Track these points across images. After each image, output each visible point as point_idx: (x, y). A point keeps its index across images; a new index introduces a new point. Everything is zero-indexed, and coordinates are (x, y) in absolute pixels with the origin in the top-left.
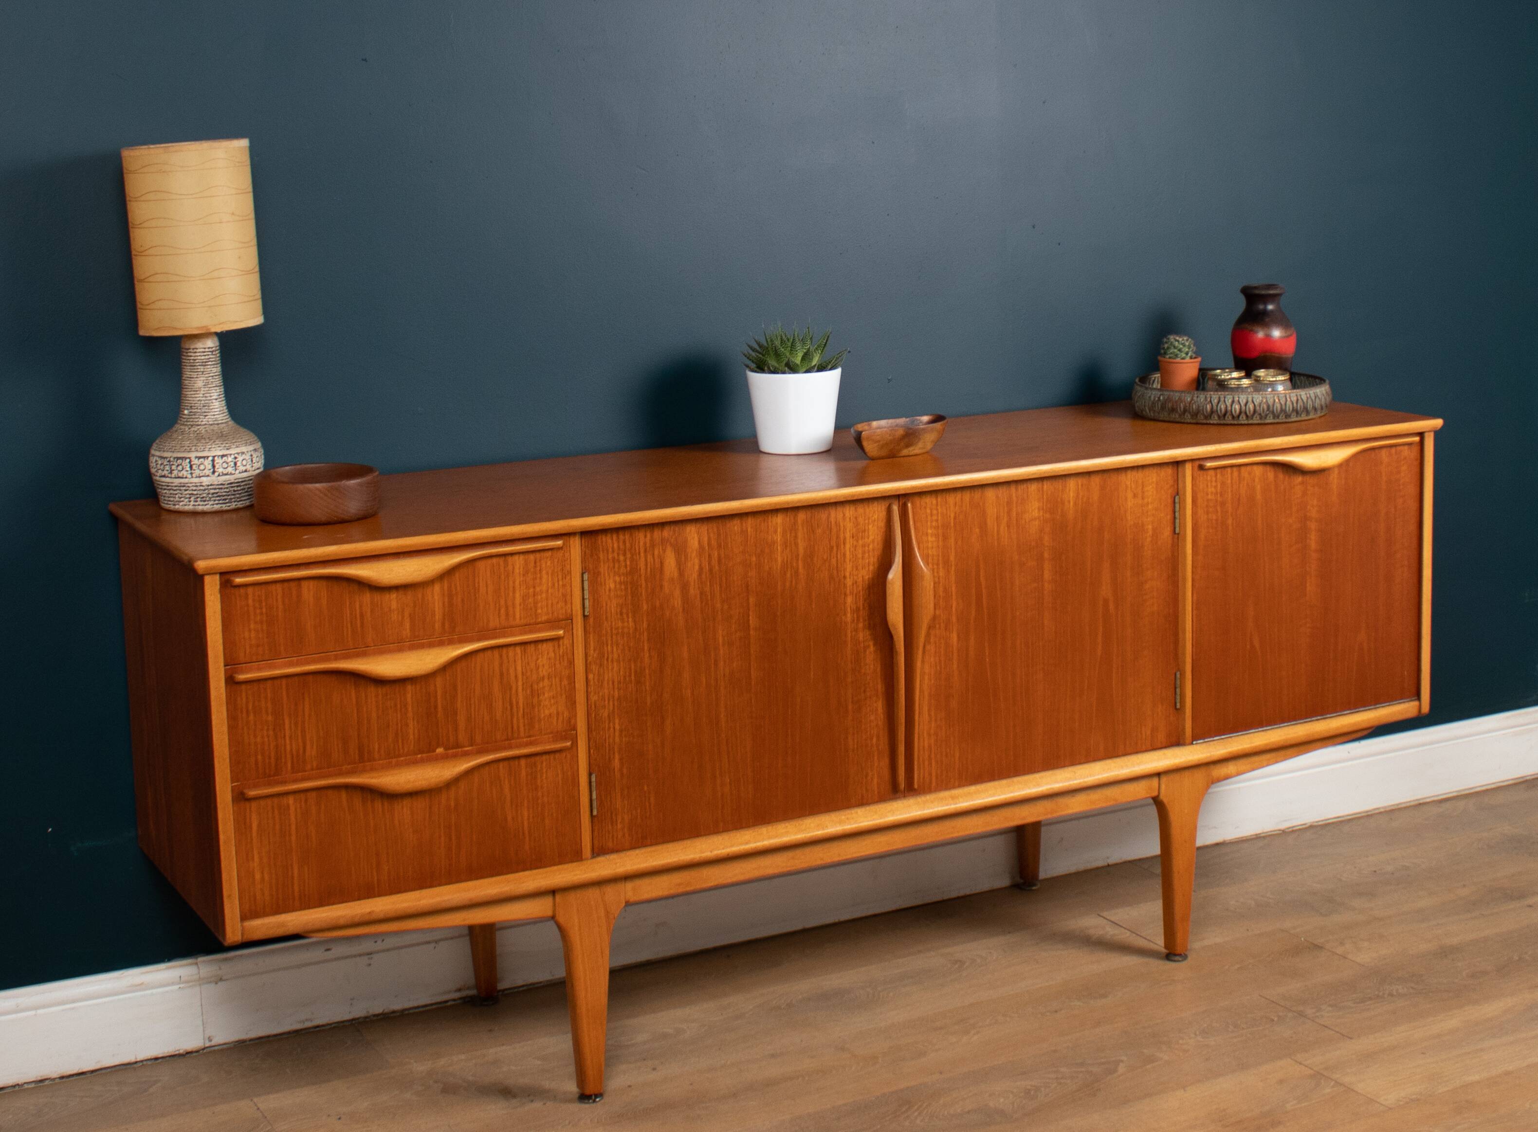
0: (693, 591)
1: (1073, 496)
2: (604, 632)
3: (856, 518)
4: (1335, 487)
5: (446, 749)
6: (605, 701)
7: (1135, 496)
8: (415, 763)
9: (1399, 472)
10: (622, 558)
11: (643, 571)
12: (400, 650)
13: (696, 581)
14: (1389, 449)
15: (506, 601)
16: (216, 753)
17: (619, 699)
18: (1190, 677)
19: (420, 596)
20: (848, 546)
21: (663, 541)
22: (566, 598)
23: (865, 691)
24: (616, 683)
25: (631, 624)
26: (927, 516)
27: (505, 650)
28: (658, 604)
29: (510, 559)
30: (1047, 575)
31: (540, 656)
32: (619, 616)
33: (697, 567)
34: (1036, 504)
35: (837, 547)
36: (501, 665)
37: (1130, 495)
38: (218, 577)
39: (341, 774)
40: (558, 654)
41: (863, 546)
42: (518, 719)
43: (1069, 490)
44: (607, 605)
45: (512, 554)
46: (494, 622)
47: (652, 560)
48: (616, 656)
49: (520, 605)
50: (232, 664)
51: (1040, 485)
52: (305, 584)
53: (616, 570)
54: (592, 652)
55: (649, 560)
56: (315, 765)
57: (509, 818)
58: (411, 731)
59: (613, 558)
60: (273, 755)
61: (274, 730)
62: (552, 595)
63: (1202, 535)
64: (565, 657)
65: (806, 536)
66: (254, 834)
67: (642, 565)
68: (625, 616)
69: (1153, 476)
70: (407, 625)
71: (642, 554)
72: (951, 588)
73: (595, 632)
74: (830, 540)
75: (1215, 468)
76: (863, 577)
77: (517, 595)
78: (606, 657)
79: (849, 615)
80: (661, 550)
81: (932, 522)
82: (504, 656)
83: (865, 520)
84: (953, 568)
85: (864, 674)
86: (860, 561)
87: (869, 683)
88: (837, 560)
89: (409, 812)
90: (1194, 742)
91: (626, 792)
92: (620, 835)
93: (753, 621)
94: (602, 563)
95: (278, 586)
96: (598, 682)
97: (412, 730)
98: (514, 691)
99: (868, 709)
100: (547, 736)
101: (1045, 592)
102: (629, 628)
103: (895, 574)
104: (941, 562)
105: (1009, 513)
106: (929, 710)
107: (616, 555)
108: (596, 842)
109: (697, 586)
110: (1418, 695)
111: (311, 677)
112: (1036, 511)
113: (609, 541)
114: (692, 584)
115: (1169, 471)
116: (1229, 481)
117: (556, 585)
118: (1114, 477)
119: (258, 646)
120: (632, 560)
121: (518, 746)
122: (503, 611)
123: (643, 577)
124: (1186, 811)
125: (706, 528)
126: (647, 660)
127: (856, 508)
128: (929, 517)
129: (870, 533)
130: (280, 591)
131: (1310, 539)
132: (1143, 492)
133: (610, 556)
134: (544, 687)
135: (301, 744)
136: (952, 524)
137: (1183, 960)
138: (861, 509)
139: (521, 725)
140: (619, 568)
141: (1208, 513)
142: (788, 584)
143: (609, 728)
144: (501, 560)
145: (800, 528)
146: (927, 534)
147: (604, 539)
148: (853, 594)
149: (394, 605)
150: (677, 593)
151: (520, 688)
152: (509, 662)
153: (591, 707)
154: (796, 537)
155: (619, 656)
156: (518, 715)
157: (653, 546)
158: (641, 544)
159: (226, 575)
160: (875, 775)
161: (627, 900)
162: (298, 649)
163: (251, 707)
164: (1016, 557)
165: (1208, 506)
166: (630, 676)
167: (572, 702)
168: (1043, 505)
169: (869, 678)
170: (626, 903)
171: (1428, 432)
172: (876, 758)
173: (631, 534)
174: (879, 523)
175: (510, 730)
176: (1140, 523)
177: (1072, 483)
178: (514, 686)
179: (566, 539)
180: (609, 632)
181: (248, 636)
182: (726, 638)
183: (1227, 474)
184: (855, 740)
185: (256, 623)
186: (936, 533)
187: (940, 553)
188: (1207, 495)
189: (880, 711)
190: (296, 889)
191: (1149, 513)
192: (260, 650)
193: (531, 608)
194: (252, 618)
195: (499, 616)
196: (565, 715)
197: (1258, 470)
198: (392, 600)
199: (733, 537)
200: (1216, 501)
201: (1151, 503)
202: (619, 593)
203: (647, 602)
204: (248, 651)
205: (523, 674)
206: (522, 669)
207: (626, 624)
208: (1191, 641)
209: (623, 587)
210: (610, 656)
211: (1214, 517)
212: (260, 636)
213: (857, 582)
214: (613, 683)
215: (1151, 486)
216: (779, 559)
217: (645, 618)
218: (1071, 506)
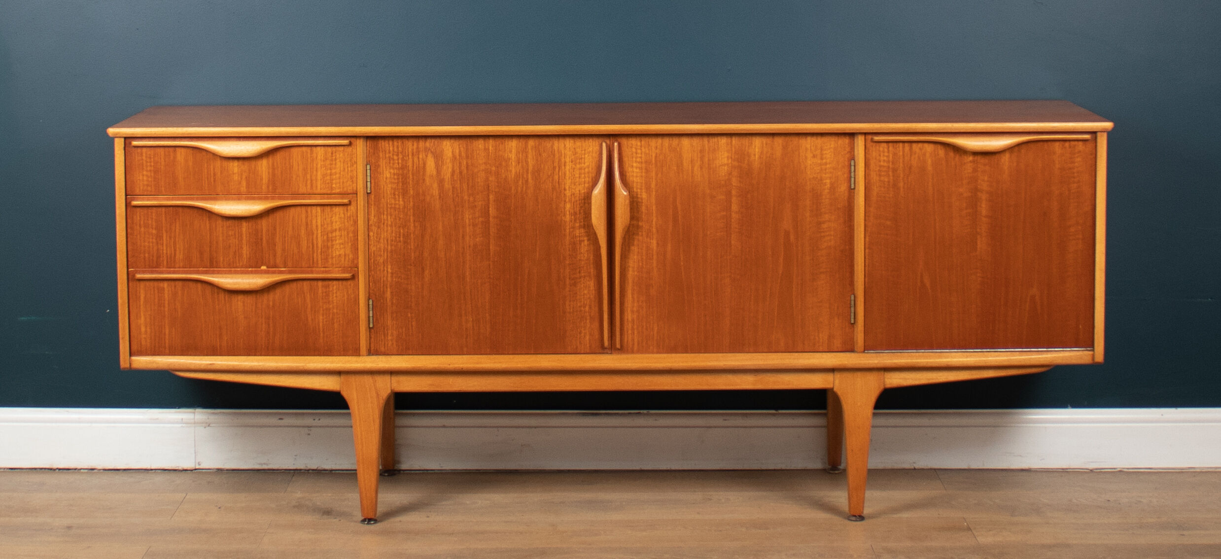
0: (447, 186)
1: (759, 152)
2: (382, 205)
4: (1006, 168)
5: (268, 267)
6: (381, 251)
7: (814, 156)
8: (242, 273)
9: (1073, 162)
10: (395, 157)
11: (410, 168)
12: (239, 199)
13: (450, 179)
14: (1062, 143)
15: (311, 176)
16: (118, 249)
17: (391, 251)
18: (862, 300)
19: (253, 167)
20: (568, 168)
22: (353, 179)
23: (579, 272)
24: (389, 242)
25: (401, 203)
26: (632, 154)
27: (309, 208)
28: (421, 192)
29: (314, 149)
30: (735, 207)
31: (334, 215)
32: (392, 196)
33: (450, 170)
34: (726, 154)
35: (560, 168)
36: (307, 217)
37: (809, 155)
38: (123, 140)
39: (198, 272)
40: (346, 216)
41: (580, 169)
42: (317, 256)
43: (755, 147)
44: (384, 187)
45: (316, 146)
46: (302, 189)
47: (417, 161)
48: (390, 223)
49: (321, 180)
50: (129, 195)
51: (729, 140)
52: (179, 150)
53: (391, 165)
54: (373, 218)
55: (415, 161)
56: (181, 265)
57: (310, 319)
58: (244, 252)
59: (389, 157)
60: (155, 254)
61: (156, 239)
62: (343, 176)
63: (875, 191)
64: (352, 219)
65: (534, 157)
66: (142, 302)
67: (410, 164)
68: (397, 197)
69: (831, 143)
70: (244, 183)
71: (410, 157)
72: (652, 207)
73: (375, 204)
74: (553, 162)
75: (888, 142)
76: (579, 191)
77: (319, 173)
78: (382, 222)
79: (568, 216)
80: (424, 155)
81: (636, 158)
82: (309, 212)
83: (582, 151)
84: (654, 193)
85: (580, 260)
86: (578, 179)
87: (583, 267)
88: (559, 177)
89: (242, 304)
90: (866, 352)
91: (395, 315)
92: (390, 343)
93: (492, 211)
94: (381, 159)
95: (162, 149)
96: (377, 238)
97: (246, 251)
98: (315, 236)
99: (582, 285)
100: (337, 269)
101: (733, 220)
102: (399, 205)
103: (599, 191)
104: (643, 188)
105: (702, 158)
106: (633, 294)
107: (391, 155)
108: (372, 345)
109: (450, 183)
110: (1091, 346)
111: (180, 210)
112: (726, 159)
113: (387, 145)
114: (447, 180)
115: (846, 140)
116: (901, 153)
117: (346, 170)
118: (795, 140)
119: (148, 185)
120: (403, 159)
121: (318, 273)
122: (309, 182)
123: (410, 172)
124: (859, 404)
125: (458, 144)
126: (412, 228)
127: (575, 142)
129: (586, 161)
130: (162, 153)
131: (981, 207)
132: (822, 154)
133: (387, 156)
134: (336, 236)
135: (173, 252)
136: (654, 162)
137: (861, 520)
138: (579, 143)
139: (319, 259)
140: (393, 164)
141: (880, 176)
142: (519, 189)
143: (384, 270)
144: (308, 149)
145: (530, 151)
146: (632, 166)
147: (383, 143)
148: (571, 203)
149: (236, 170)
150: (435, 185)
151: (319, 235)
152: (312, 216)
153: (371, 254)
154: (527, 157)
155: (392, 223)
156: (317, 251)
157: (418, 152)
158: (410, 150)
159: (128, 139)
160: (588, 333)
161: (392, 388)
162: (173, 190)
163: (142, 223)
164: (708, 191)
165: (880, 171)
166: (400, 237)
167: (355, 249)
168: (732, 155)
169: (583, 263)
170: (392, 390)
171: (1100, 132)
172: (588, 321)
173: (403, 142)
174: (594, 155)
175: (311, 261)
176: (819, 177)
177: (757, 142)
178: (315, 232)
179: (353, 140)
180: (385, 206)
181: (142, 178)
182: (471, 221)
183: (899, 147)
184: (572, 306)
185: (147, 171)
186: (640, 167)
187: (643, 181)
188: (880, 161)
189: (592, 288)
190: (167, 341)
191: (827, 171)
192: (149, 188)
193: (328, 183)
194: (145, 168)
195: (306, 185)
196: (350, 257)
197: (929, 148)
198: (235, 166)
199: (478, 152)
200: (889, 167)
201: (829, 163)
202: (393, 181)
203: (413, 189)
204: (141, 188)
205: (321, 225)
206: (321, 222)
207: (397, 202)
208: (863, 272)
209: (396, 177)
210: (386, 222)
211: (886, 180)
212: (150, 179)
213: (574, 194)
214: (387, 241)
215: (829, 151)
216: (513, 171)
217: (411, 200)
218: (756, 159)
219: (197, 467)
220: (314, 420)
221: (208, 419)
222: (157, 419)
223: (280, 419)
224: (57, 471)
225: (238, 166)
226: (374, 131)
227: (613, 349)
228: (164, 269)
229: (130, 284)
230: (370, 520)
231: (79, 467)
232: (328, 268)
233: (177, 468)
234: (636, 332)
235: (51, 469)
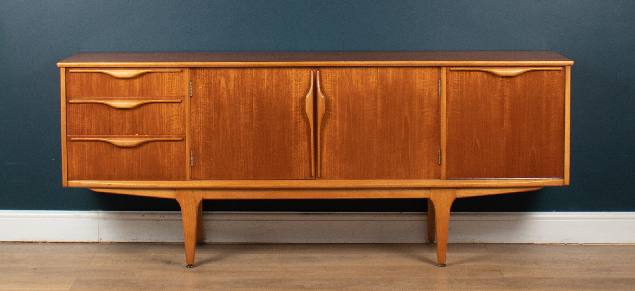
0: (231, 93)
1: (391, 76)
2: (198, 103)
3: (297, 74)
4: (519, 85)
5: (139, 135)
6: (197, 126)
7: (420, 78)
8: (126, 137)
9: (553, 82)
10: (205, 78)
11: (213, 84)
12: (124, 99)
13: (233, 89)
14: (548, 72)
15: (161, 88)
16: (62, 125)
17: (203, 126)
18: (445, 152)
19: (132, 83)
20: (293, 84)
21: (221, 74)
22: (183, 89)
23: (299, 138)
25: (208, 102)
26: (327, 77)
27: (160, 104)
28: (218, 96)
29: (163, 74)
30: (379, 104)
31: (173, 107)
32: (203, 98)
33: (233, 84)
34: (375, 77)
35: (289, 83)
36: (159, 109)
37: (417, 78)
38: (65, 69)
39: (103, 137)
40: (179, 108)
41: (300, 84)
42: (164, 128)
43: (390, 73)
44: (199, 93)
45: (164, 72)
46: (157, 94)
47: (216, 80)
48: (202, 112)
49: (166, 89)
50: (68, 97)
51: (376, 70)
52: (93, 74)
53: (203, 82)
54: (193, 109)
56: (95, 133)
57: (160, 161)
58: (127, 127)
59: (202, 78)
60: (81, 128)
61: (82, 120)
62: (178, 87)
63: (451, 96)
64: (182, 110)
65: (276, 78)
66: (74, 153)
67: (212, 81)
69: (429, 71)
70: (127, 91)
71: (212, 78)
72: (337, 104)
73: (194, 102)
74: (286, 81)
75: (458, 71)
76: (299, 96)
77: (166, 86)
78: (198, 112)
79: (293, 109)
80: (220, 77)
82: (160, 106)
83: (301, 75)
84: (338, 97)
85: (299, 131)
86: (298, 90)
87: (301, 135)
88: (289, 88)
89: (125, 154)
90: (447, 179)
91: (204, 159)
92: (202, 174)
93: (255, 106)
94: (198, 79)
95: (85, 74)
96: (195, 119)
97: (128, 126)
98: (163, 119)
99: (301, 144)
100: (174, 136)
101: (378, 111)
103: (309, 96)
104: (332, 94)
105: (362, 79)
106: (327, 149)
107: (202, 77)
108: (192, 175)
109: (233, 91)
110: (562, 176)
111: (94, 105)
112: (374, 80)
113: (201, 72)
114: (231, 90)
115: (437, 70)
116: (465, 77)
117: (180, 84)
118: (410, 70)
119: (77, 92)
120: (209, 79)
121: (164, 137)
122: (160, 91)
123: (213, 86)
124: (443, 206)
125: (237, 71)
126: (213, 115)
127: (297, 70)
128: (328, 77)
129: (303, 80)
130: (85, 75)
131: (506, 104)
132: (424, 77)
133: (201, 77)
134: (174, 119)
135: (90, 126)
136: (337, 81)
137: (444, 267)
138: (299, 71)
139: (166, 131)
140: (204, 82)
141: (454, 88)
142: (269, 95)
143: (199, 136)
144: (160, 74)
145: (274, 75)
146: (327, 83)
147: (199, 70)
148: (295, 102)
149: (123, 84)
150: (225, 93)
151: (166, 118)
152: (162, 108)
153: (192, 128)
154: (272, 78)
156: (164, 127)
157: (217, 76)
158: (212, 74)
159: (67, 68)
160: (303, 169)
161: (203, 197)
162: (90, 94)
163: (74, 111)
164: (365, 96)
165: (454, 86)
166: (207, 119)
167: (184, 125)
168: (378, 77)
169: (301, 133)
170: (202, 198)
171: (567, 66)
173: (209, 71)
174: (307, 77)
175: (161, 132)
176: (422, 89)
177: (391, 70)
178: (164, 117)
179: (183, 69)
180: (200, 103)
181: (74, 89)
182: (244, 111)
183: (464, 74)
184: (295, 155)
185: (77, 85)
186: (331, 83)
187: (332, 91)
188: (454, 81)
189: (306, 146)
190: (87, 173)
191: (427, 86)
192: (78, 94)
193: (170, 91)
194: (76, 83)
195: (159, 92)
196: (181, 129)
197: (479, 74)
198: (122, 83)
199: (247, 75)
200: (458, 84)
201: (428, 82)
202: (204, 90)
203: (214, 95)
204: (74, 93)
205: (167, 113)
206: (167, 111)
207: (206, 101)
208: (445, 138)
209: (205, 88)
210: (200, 111)
211: (457, 90)
212: (78, 89)
213: (296, 97)
214: (201, 121)
215: (428, 75)
216: (265, 85)
217: (213, 100)
218: (390, 79)
219: (100, 241)
220: (161, 216)
221: (106, 215)
222: (79, 216)
223: (143, 216)
224: (26, 243)
225: (124, 82)
226: (194, 64)
227: (316, 177)
228: (86, 135)
229: (68, 144)
230: (191, 265)
231: (38, 241)
232: (170, 135)
233: (89, 242)
234: (328, 169)
235: (23, 242)
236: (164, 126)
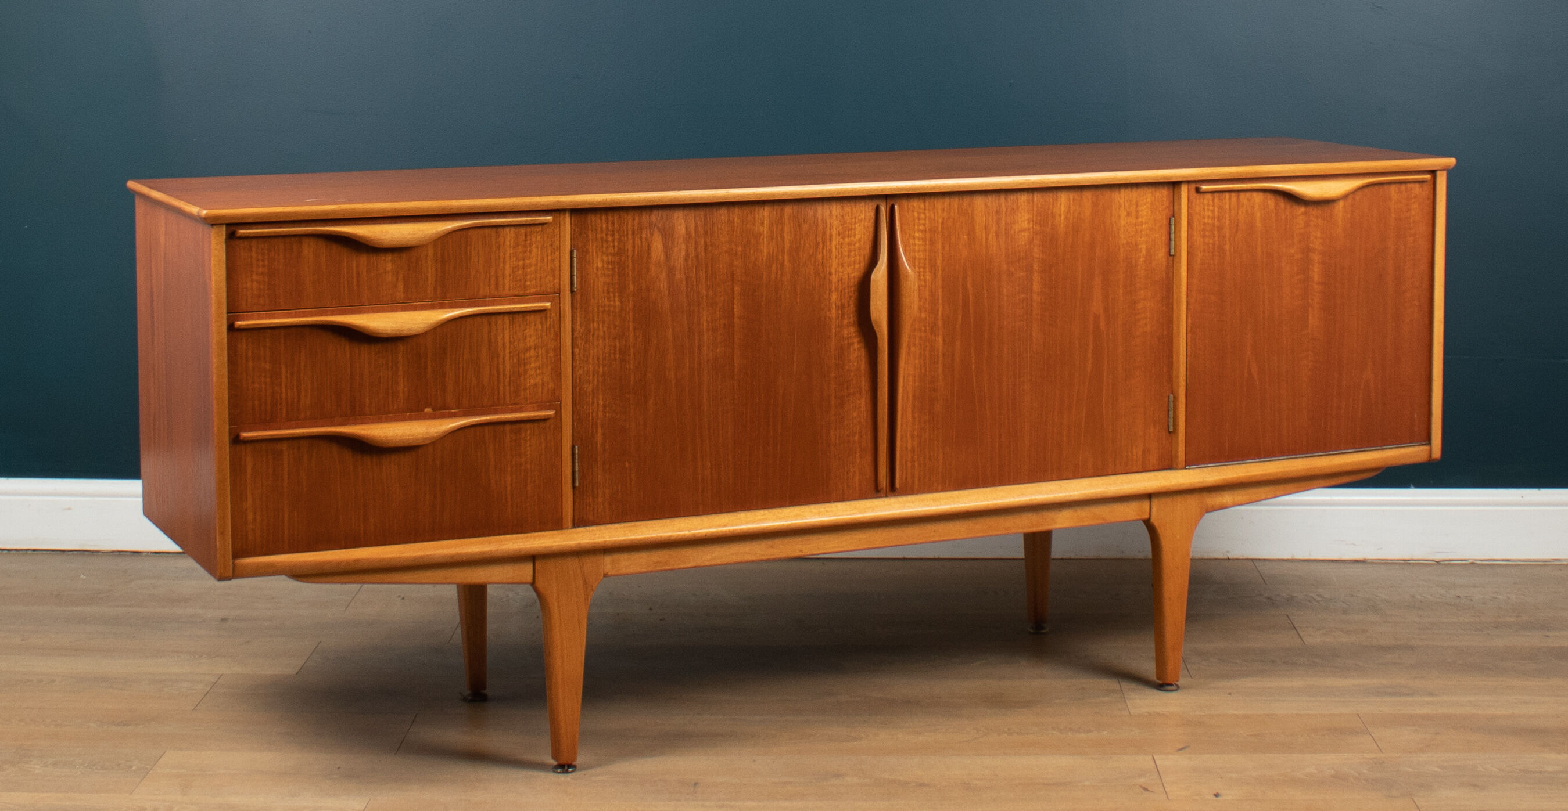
0: (679, 276)
1: (1064, 211)
2: (591, 308)
3: (843, 216)
4: (1340, 220)
5: (434, 409)
6: (589, 376)
7: (1129, 214)
8: (405, 418)
9: (1409, 210)
10: (610, 238)
11: (630, 253)
12: (394, 310)
13: (682, 267)
14: (1398, 185)
15: (496, 272)
17: (604, 375)
18: (1184, 400)
19: (414, 259)
20: (834, 243)
21: (651, 226)
22: (554, 273)
23: (848, 388)
24: (601, 359)
25: (618, 303)
26: (914, 220)
27: (493, 318)
28: (644, 286)
29: (501, 230)
30: (1036, 287)
31: (528, 327)
32: (606, 295)
33: (683, 253)
34: (1026, 216)
35: (823, 243)
36: (490, 332)
37: (1123, 213)
38: (224, 228)
40: (545, 327)
41: (850, 244)
42: (504, 387)
43: (1060, 204)
44: (594, 282)
45: (504, 226)
46: (484, 289)
47: (639, 242)
48: (601, 333)
49: (510, 275)
50: (233, 310)
51: (1030, 196)
52: (306, 241)
53: (604, 249)
54: (578, 327)
55: (636, 242)
56: (308, 413)
57: (493, 482)
58: (401, 390)
59: (602, 238)
60: (269, 401)
61: (271, 377)
62: (541, 268)
63: (1198, 257)
64: (552, 330)
65: (792, 230)
66: (249, 476)
67: (629, 246)
68: (612, 295)
69: (1147, 196)
70: (401, 287)
71: (630, 237)
72: (938, 292)
73: (582, 308)
74: (816, 236)
75: (1213, 192)
76: (848, 274)
77: (507, 266)
78: (591, 333)
79: (833, 311)
80: (648, 234)
81: (919, 225)
82: (493, 325)
84: (940, 272)
85: (848, 370)
86: (846, 259)
87: (852, 379)
88: (823, 257)
89: (396, 467)
90: (1187, 468)
91: (608, 466)
92: (601, 508)
93: (737, 309)
94: (591, 242)
95: (280, 240)
96: (584, 356)
97: (402, 387)
98: (501, 360)
99: (851, 405)
100: (531, 405)
101: (1035, 305)
102: (615, 307)
103: (880, 275)
104: (927, 266)
105: (998, 222)
106: (913, 412)
107: (604, 235)
108: (579, 513)
109: (683, 271)
110: (1428, 440)
111: (307, 330)
112: (1026, 222)
113: (598, 220)
114: (679, 268)
115: (1164, 193)
116: (1227, 207)
117: (545, 260)
118: (1107, 194)
119: (259, 297)
120: (620, 241)
121: (504, 412)
122: (493, 280)
123: (630, 259)
124: (1178, 537)
125: (693, 215)
126: (632, 339)
127: (842, 206)
128: (917, 221)
129: (858, 232)
130: (281, 245)
131: (1313, 271)
133: (599, 236)
135: (296, 393)
136: (940, 229)
138: (848, 207)
139: (507, 392)
140: (607, 248)
141: (1204, 237)
142: (773, 276)
143: (593, 403)
144: (493, 231)
145: (787, 222)
146: (914, 238)
147: (593, 218)
148: (838, 291)
149: (389, 267)
150: (663, 276)
151: (507, 357)
152: (497, 330)
153: (576, 379)
154: (782, 230)
155: (605, 333)
157: (641, 229)
158: (630, 226)
159: (231, 226)
160: (857, 472)
161: (605, 572)
162: (296, 300)
163: (250, 354)
164: (1005, 267)
165: (1204, 230)
166: (615, 353)
167: (557, 374)
168: (1033, 217)
169: (852, 374)
170: (604, 576)
171: (1440, 170)
172: (858, 455)
173: (620, 217)
174: (866, 223)
175: (496, 397)
176: (1133, 242)
177: (1063, 197)
178: (502, 354)
179: (558, 215)
180: (596, 309)
181: (251, 286)
182: (710, 324)
183: (1225, 199)
184: (838, 435)
185: (258, 274)
186: (923, 236)
187: (927, 257)
188: (1204, 218)
189: (863, 409)
190: (286, 532)
191: (1143, 233)
192: (261, 300)
193: (520, 280)
194: (254, 269)
195: (489, 286)
196: (550, 386)
197: (1258, 198)
198: (388, 261)
199: (720, 226)
200: (1213, 225)
201: (1146, 223)
202: (606, 272)
203: (634, 283)
204: (249, 300)
205: (510, 342)
206: (510, 338)
207: (612, 303)
208: (1185, 365)
209: (610, 267)
210: (596, 333)
211: (1211, 241)
212: (262, 287)
213: (842, 279)
214: (598, 359)
215: (1145, 207)
216: (765, 251)
217: (631, 299)
218: (1062, 221)
225: (392, 261)
226: (581, 201)
227: (893, 490)
228: (283, 422)
229: (233, 449)
232: (519, 404)
234: (916, 465)
236: (504, 381)
